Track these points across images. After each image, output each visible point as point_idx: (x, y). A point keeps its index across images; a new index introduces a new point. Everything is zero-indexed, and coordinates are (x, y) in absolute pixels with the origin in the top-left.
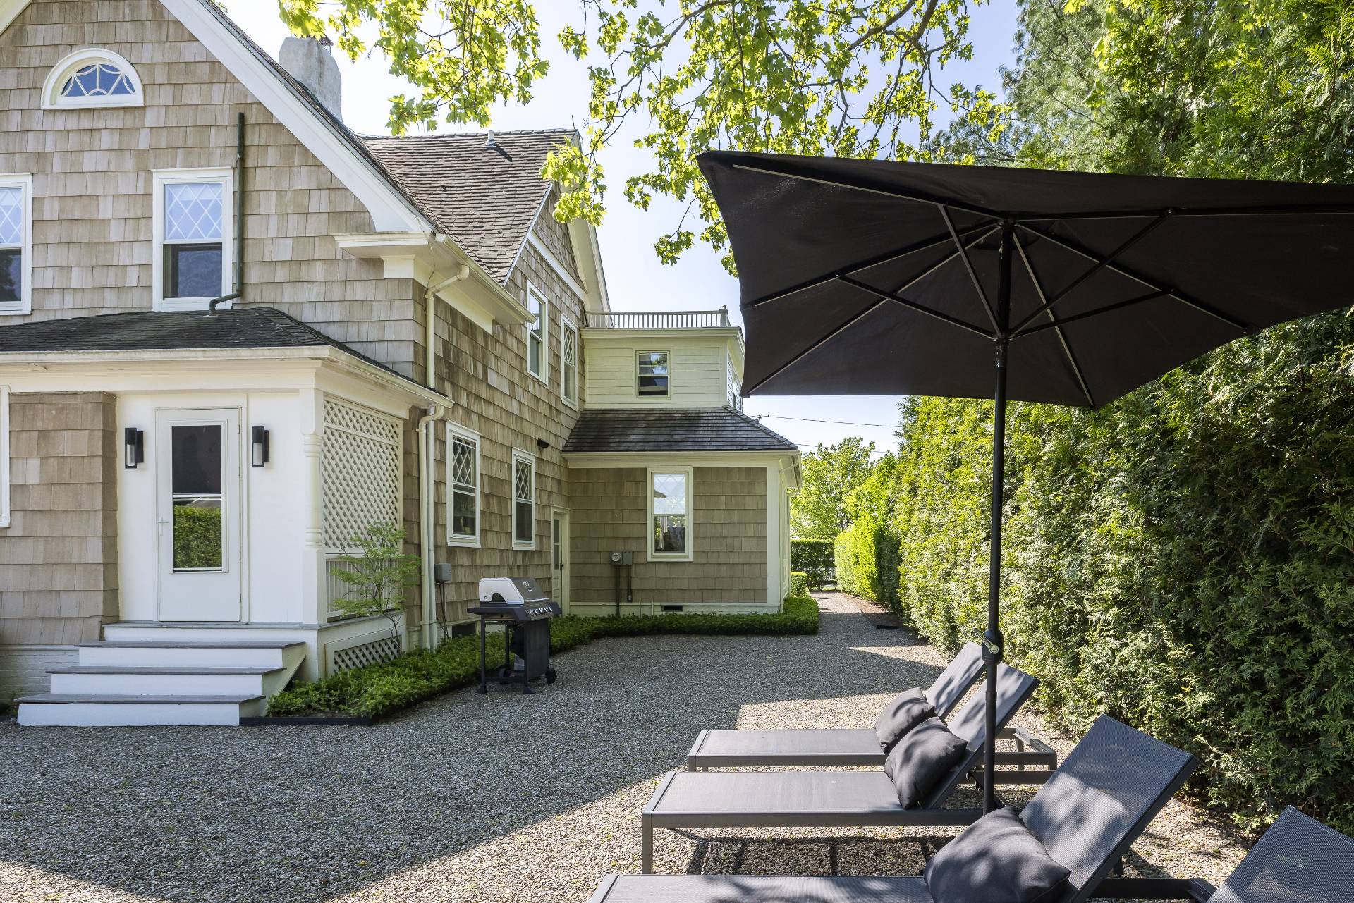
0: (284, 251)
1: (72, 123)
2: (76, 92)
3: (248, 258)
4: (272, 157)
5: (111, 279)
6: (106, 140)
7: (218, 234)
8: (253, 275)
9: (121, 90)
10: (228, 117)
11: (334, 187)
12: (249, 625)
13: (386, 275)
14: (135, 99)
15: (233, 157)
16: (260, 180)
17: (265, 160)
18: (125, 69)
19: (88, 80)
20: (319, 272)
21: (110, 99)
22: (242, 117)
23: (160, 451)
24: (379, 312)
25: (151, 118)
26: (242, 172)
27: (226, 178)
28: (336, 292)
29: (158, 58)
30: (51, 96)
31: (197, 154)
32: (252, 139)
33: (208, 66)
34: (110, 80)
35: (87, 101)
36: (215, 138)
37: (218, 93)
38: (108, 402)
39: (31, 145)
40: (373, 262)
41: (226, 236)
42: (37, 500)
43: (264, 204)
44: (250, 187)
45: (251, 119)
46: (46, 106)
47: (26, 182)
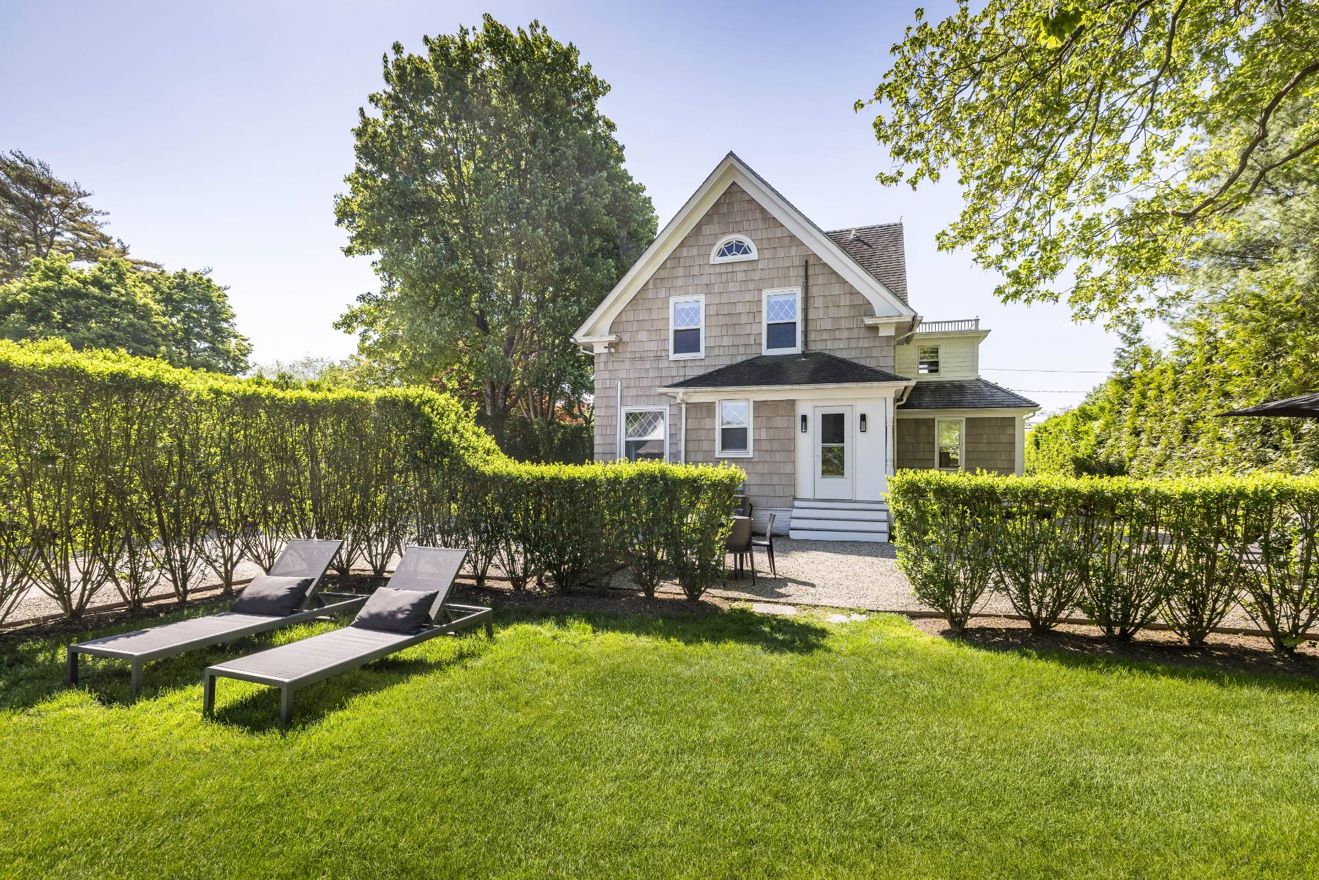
0: (827, 325)
1: (723, 269)
2: (723, 254)
3: (809, 329)
4: (821, 280)
5: (741, 341)
6: (741, 276)
7: (792, 318)
8: (812, 336)
9: (745, 252)
10: (797, 262)
11: (853, 292)
12: (856, 502)
13: (881, 334)
14: (754, 255)
15: (802, 280)
16: (814, 291)
17: (818, 280)
18: (748, 242)
19: (729, 249)
20: (845, 334)
21: (740, 257)
22: (807, 262)
23: (815, 426)
24: (876, 353)
25: (761, 265)
26: (806, 288)
27: (798, 292)
28: (853, 344)
29: (764, 236)
30: (715, 259)
31: (785, 281)
32: (810, 272)
33: (788, 239)
34: (739, 248)
35: (729, 258)
36: (793, 272)
37: (793, 251)
38: (792, 403)
39: (705, 280)
40: (874, 329)
41: (798, 319)
42: (766, 446)
43: (818, 302)
44: (810, 294)
45: (811, 263)
46: (711, 262)
47: (702, 298)
